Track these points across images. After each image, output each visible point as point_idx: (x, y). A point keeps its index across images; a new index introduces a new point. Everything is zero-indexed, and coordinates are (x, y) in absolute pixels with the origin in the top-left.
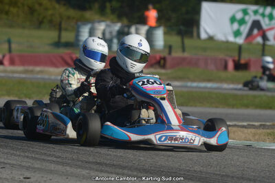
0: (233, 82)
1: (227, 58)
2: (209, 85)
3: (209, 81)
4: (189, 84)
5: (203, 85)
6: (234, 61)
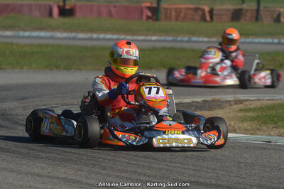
0: (65, 30)
1: (51, 3)
2: (42, 34)
3: (41, 29)
4: (21, 33)
5: (35, 34)
6: (59, 7)
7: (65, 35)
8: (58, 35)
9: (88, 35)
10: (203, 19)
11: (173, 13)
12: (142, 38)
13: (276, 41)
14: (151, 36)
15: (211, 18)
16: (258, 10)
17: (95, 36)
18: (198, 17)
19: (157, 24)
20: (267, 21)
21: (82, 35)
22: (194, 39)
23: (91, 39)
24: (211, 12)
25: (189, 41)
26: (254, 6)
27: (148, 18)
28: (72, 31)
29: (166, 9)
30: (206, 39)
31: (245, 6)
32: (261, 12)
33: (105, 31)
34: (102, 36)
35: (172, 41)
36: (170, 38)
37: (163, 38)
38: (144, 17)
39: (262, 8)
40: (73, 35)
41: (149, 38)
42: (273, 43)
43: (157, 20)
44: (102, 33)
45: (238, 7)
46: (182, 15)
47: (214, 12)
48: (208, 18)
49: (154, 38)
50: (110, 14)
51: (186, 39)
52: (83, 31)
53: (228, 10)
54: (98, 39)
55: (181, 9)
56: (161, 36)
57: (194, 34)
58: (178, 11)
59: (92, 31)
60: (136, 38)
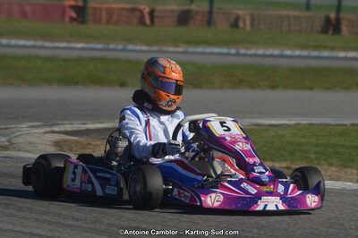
10: (142, 22)
11: (104, 14)
12: (64, 45)
13: (233, 51)
14: (76, 42)
15: (152, 21)
16: (210, 13)
17: (4, 41)
18: (135, 20)
19: (82, 28)
20: (222, 26)
22: (131, 47)
24: (152, 13)
25: (124, 50)
26: (205, 7)
27: (72, 20)
29: (95, 9)
30: (145, 48)
31: (193, 7)
32: (215, 15)
33: (18, 35)
34: (13, 42)
35: (103, 49)
36: (100, 46)
37: (90, 46)
38: (67, 19)
39: (215, 9)
41: (73, 45)
42: (229, 54)
43: (83, 22)
44: (13, 38)
45: (186, 8)
46: (115, 17)
47: (156, 14)
48: (148, 21)
49: (80, 45)
50: (24, 14)
51: (120, 47)
53: (172, 11)
55: (114, 9)
56: (88, 43)
57: (130, 40)
58: (110, 12)
60: (56, 44)
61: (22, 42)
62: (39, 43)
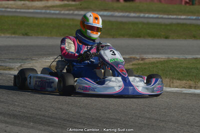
2: (105, 13)
3: (106, 10)
7: (121, 14)
8: (117, 14)
9: (137, 15)
12: (175, 17)
17: (142, 15)
19: (192, 8)
21: (132, 15)
23: (139, 17)
27: (186, 3)
28: (126, 12)
33: (150, 12)
34: (147, 15)
35: (195, 19)
36: (194, 17)
37: (189, 17)
38: (183, 3)
40: (126, 14)
41: (179, 17)
43: (193, 4)
44: (147, 13)
49: (183, 17)
52: (134, 12)
54: (144, 17)
59: (141, 11)
60: (170, 16)
61: (151, 15)
62: (161, 16)
